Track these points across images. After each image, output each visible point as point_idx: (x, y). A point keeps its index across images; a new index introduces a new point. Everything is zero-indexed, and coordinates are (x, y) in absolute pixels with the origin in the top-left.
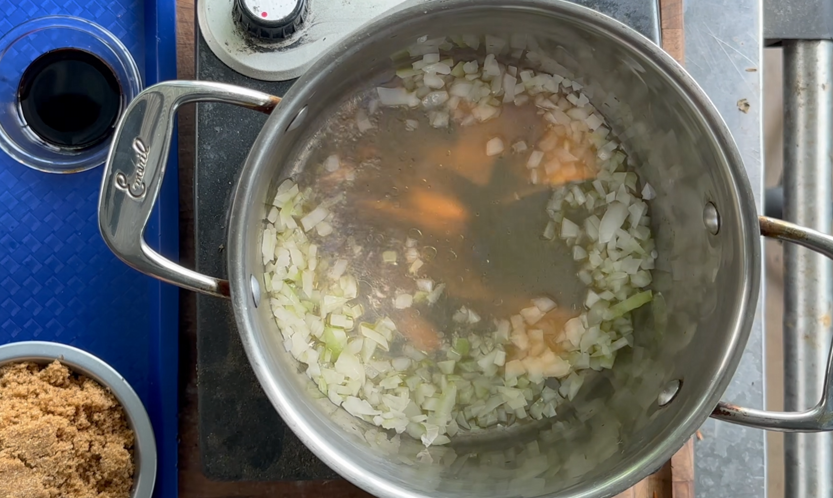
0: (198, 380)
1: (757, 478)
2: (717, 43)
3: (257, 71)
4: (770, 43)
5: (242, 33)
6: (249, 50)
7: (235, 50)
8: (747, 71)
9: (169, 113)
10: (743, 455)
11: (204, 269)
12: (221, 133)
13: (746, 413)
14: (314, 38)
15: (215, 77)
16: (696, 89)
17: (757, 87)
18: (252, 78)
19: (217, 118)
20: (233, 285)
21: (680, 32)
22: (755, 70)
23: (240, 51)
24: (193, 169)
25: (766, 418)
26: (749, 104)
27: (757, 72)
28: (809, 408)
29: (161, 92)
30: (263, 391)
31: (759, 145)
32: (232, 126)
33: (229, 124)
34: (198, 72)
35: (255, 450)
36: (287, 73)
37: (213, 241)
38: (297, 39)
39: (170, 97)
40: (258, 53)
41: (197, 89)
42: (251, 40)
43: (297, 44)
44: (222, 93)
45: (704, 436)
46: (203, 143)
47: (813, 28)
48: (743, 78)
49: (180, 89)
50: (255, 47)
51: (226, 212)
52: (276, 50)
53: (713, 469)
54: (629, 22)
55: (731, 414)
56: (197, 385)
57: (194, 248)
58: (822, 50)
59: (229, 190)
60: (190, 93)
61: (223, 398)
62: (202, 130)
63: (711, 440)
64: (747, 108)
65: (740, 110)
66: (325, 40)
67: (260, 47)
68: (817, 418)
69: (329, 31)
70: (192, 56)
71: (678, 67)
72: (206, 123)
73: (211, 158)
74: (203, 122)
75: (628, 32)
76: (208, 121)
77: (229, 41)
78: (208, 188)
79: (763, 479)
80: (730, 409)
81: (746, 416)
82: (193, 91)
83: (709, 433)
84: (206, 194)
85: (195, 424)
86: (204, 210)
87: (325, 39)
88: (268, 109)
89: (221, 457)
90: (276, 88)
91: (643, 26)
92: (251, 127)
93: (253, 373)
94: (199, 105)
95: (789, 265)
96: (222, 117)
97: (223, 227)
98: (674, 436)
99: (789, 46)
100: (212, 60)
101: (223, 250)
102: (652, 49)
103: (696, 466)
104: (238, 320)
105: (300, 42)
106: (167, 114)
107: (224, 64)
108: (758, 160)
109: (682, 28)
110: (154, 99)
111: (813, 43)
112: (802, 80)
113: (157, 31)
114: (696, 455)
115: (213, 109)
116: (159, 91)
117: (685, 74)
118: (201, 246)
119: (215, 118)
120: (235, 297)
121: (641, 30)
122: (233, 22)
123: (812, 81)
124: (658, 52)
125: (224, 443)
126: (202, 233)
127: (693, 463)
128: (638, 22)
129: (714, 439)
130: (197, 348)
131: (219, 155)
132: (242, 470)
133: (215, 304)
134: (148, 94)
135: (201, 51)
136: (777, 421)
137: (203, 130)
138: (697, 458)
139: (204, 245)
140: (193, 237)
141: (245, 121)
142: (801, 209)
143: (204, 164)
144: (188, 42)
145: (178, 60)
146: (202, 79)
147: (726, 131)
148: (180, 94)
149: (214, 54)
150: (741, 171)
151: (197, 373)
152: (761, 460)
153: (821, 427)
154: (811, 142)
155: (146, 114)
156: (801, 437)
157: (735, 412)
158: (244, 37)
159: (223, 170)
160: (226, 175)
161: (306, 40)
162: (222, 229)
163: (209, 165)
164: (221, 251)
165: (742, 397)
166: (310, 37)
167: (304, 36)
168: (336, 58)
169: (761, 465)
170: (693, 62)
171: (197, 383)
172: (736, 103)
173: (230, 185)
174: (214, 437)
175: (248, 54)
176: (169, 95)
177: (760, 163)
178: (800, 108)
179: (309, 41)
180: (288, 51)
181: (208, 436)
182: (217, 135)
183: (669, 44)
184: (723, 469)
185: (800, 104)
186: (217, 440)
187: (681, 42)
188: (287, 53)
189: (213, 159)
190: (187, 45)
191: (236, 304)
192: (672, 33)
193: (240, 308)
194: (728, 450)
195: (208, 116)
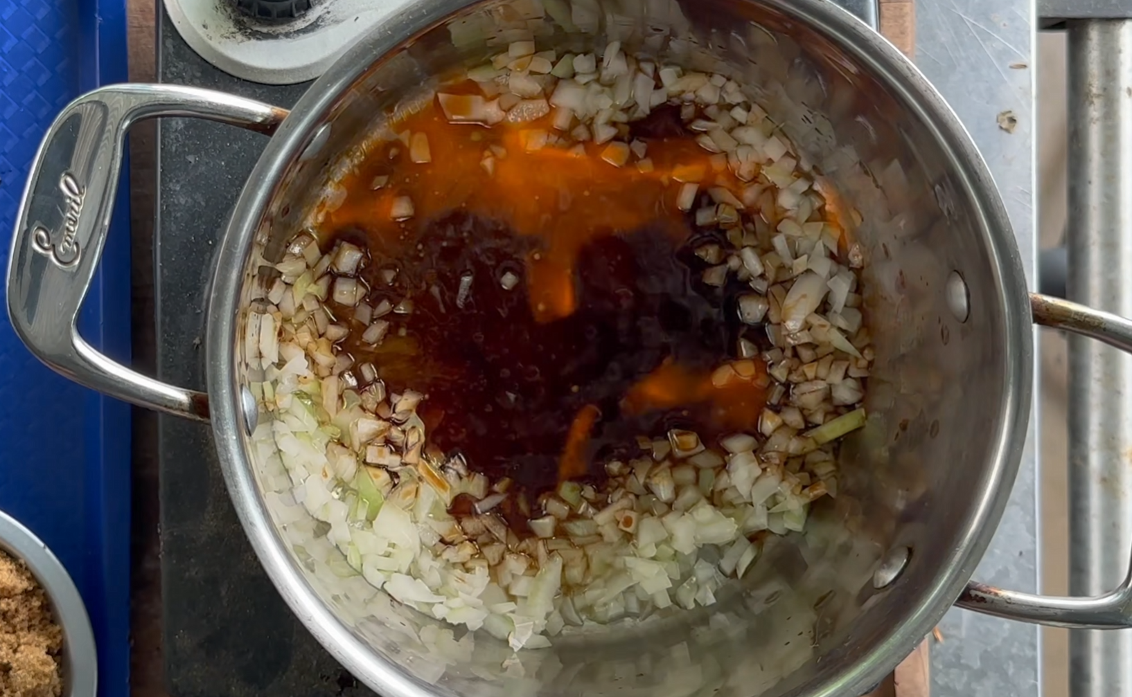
0: (161, 548)
2: (966, 24)
3: (252, 69)
4: (1048, 24)
5: (229, 10)
6: (239, 37)
7: (219, 35)
8: (1011, 67)
9: (116, 134)
10: (1005, 666)
11: (170, 374)
12: (196, 166)
13: (1010, 599)
14: (340, 17)
15: (187, 78)
16: (933, 97)
17: (1027, 92)
18: (244, 80)
19: (191, 142)
20: (214, 400)
21: (908, 7)
22: (1025, 66)
23: (226, 37)
24: (153, 220)
25: (1041, 607)
26: (1015, 118)
27: (1027, 70)
28: (1107, 591)
29: (103, 101)
30: (260, 566)
31: (1031, 183)
32: (213, 153)
33: (209, 150)
34: (160, 70)
35: (250, 655)
36: (299, 71)
37: (183, 333)
38: (314, 19)
39: (117, 109)
40: (253, 41)
41: (159, 96)
42: (243, 20)
43: (314, 27)
44: (197, 102)
45: (945, 637)
46: (168, 180)
47: (1114, 1)
48: (1006, 78)
49: (132, 97)
50: (249, 31)
51: (204, 288)
52: (281, 36)
53: (959, 687)
55: (987, 600)
56: (160, 556)
57: (154, 343)
58: (1128, 34)
59: (208, 253)
60: (149, 104)
61: (200, 576)
62: (166, 160)
63: (956, 643)
64: (1012, 124)
65: (1001, 128)
66: (358, 21)
67: (257, 31)
69: (363, 6)
70: (152, 46)
71: (904, 62)
72: (174, 149)
73: (180, 204)
74: (169, 147)
76: (177, 147)
77: (208, 22)
78: (177, 250)
80: (985, 592)
81: (1010, 603)
82: (153, 100)
83: (953, 632)
84: (173, 259)
85: (157, 616)
86: (169, 284)
87: (357, 18)
88: (268, 127)
89: (196, 666)
90: (282, 95)
92: (243, 156)
93: (246, 537)
94: (162, 121)
95: (1077, 369)
96: (198, 141)
97: (199, 311)
98: (898, 636)
99: (1076, 29)
100: (182, 52)
101: (200, 346)
102: (864, 34)
103: (933, 681)
104: (222, 456)
105: (318, 23)
106: (113, 136)
107: (202, 58)
108: (1028, 205)
109: (912, 2)
110: (92, 112)
111: (1114, 25)
112: (1097, 83)
113: (98, 7)
114: (932, 666)
115: (185, 128)
116: (100, 100)
117: (915, 73)
118: (165, 341)
119: (187, 142)
120: (218, 419)
123: (1111, 84)
124: (875, 38)
125: (201, 645)
126: (167, 320)
127: (928, 677)
129: (960, 640)
130: (160, 498)
131: (192, 198)
132: (228, 687)
133: (185, 429)
134: (84, 105)
135: (165, 37)
136: (1058, 611)
137: (169, 160)
138: (934, 671)
139: (169, 338)
140: (154, 326)
141: (234, 146)
142: (1095, 283)
143: (170, 213)
144: (144, 23)
145: (130, 51)
146: (166, 81)
147: (980, 163)
148: (132, 105)
149: (185, 43)
150: (1002, 222)
151: (160, 537)
152: (1033, 673)
153: (1127, 620)
154: (1111, 175)
155: (80, 135)
156: (1096, 636)
157: (993, 597)
158: (232, 16)
159: (200, 222)
160: (204, 229)
161: (328, 19)
162: (199, 313)
163: (179, 215)
164: (197, 347)
165: (1004, 573)
166: (335, 15)
167: (325, 14)
168: (375, 48)
169: (1032, 681)
170: (928, 54)
171: (159, 553)
172: (995, 117)
173: (210, 245)
174: (186, 636)
175: (238, 43)
176: (115, 106)
177: (1031, 210)
178: (1092, 124)
179: (332, 21)
180: (300, 37)
181: (177, 635)
182: (190, 168)
183: (891, 26)
184: (974, 685)
185: (1092, 119)
186: (189, 641)
187: (910, 23)
188: (297, 42)
189: (184, 206)
190: (145, 29)
191: (219, 430)
192: (895, 8)
193: (225, 437)
194: (981, 658)
195: (177, 138)
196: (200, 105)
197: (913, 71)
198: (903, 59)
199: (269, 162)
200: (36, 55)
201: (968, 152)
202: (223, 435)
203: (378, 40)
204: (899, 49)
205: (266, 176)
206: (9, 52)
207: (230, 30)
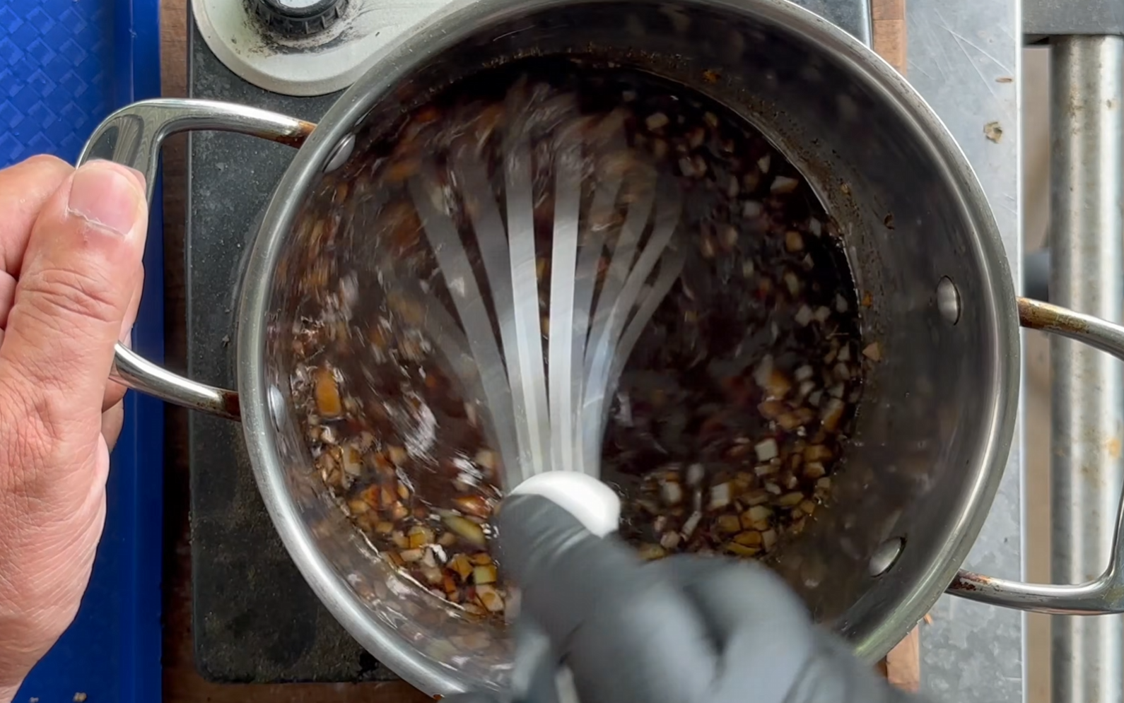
0: (192, 536)
1: (1012, 679)
2: (955, 40)
3: (279, 81)
4: (1032, 40)
5: (257, 25)
6: (266, 50)
7: (247, 50)
8: (998, 81)
9: (151, 146)
10: (990, 647)
11: (200, 371)
12: (227, 171)
13: (998, 586)
14: (362, 32)
15: (217, 90)
16: (925, 112)
17: (1013, 105)
18: (270, 92)
19: (220, 150)
20: (244, 398)
21: (900, 24)
22: (1010, 80)
23: (254, 51)
24: (184, 224)
25: (1028, 594)
26: (1001, 129)
27: (1012, 83)
28: (1089, 578)
29: (139, 114)
30: (285, 552)
31: (1016, 189)
32: (242, 161)
33: (238, 158)
34: (191, 83)
35: (276, 636)
36: (323, 83)
37: (213, 331)
38: (338, 35)
39: (152, 122)
40: (280, 55)
41: (192, 110)
42: (270, 35)
43: (337, 42)
44: (229, 116)
45: (934, 618)
46: (199, 186)
47: (1095, 18)
48: (992, 91)
49: (166, 111)
50: (276, 45)
51: (233, 289)
52: (306, 51)
53: (947, 666)
54: (825, 8)
55: (976, 587)
56: (191, 542)
57: (185, 342)
58: (1108, 49)
59: (237, 256)
60: (182, 117)
61: (228, 561)
62: (197, 167)
63: (944, 625)
64: (999, 135)
65: (988, 138)
66: (379, 35)
67: (283, 46)
68: (1102, 593)
69: (384, 22)
70: (184, 59)
71: (898, 79)
72: (204, 157)
73: (211, 209)
74: (200, 155)
75: (825, 27)
76: (206, 155)
77: (237, 37)
78: (207, 252)
79: (1021, 682)
80: (975, 580)
81: (998, 591)
82: (187, 114)
83: (941, 614)
84: (203, 261)
85: (187, 599)
86: (200, 285)
87: (378, 33)
88: (296, 140)
89: (224, 647)
90: (307, 106)
91: (845, 15)
92: (270, 164)
93: (272, 524)
94: (193, 134)
95: (1058, 366)
96: (227, 149)
97: (228, 311)
98: (892, 622)
99: (1059, 45)
100: (212, 65)
101: (229, 344)
102: (861, 52)
103: (923, 661)
104: (252, 450)
105: (342, 38)
106: (148, 148)
107: (230, 71)
108: (1013, 211)
109: (903, 19)
110: (129, 126)
111: (1095, 40)
112: (1078, 95)
113: (132, 23)
114: (922, 646)
115: (214, 137)
116: (137, 114)
117: (909, 89)
118: (196, 339)
119: (216, 150)
120: (248, 416)
121: (842, 21)
122: (243, 10)
123: (1092, 96)
124: (870, 57)
125: (229, 627)
126: (198, 319)
127: (918, 657)
128: (838, 10)
129: (948, 622)
130: (191, 487)
131: (222, 204)
132: (255, 667)
133: (216, 423)
134: (121, 119)
135: (195, 51)
136: (1044, 598)
137: (199, 167)
138: (924, 651)
139: (200, 336)
140: (185, 323)
141: (262, 154)
142: (1076, 285)
143: (201, 217)
144: (177, 38)
145: (163, 64)
146: (198, 96)
147: (970, 174)
148: (167, 119)
149: (215, 56)
150: (992, 230)
151: (191, 525)
152: (1017, 654)
153: (1109, 607)
154: (1092, 185)
155: (117, 148)
156: (1077, 621)
157: (982, 584)
158: (260, 31)
159: (229, 226)
160: (233, 233)
161: (350, 34)
162: (227, 313)
163: (209, 219)
164: (227, 344)
165: (990, 559)
166: (357, 31)
167: (347, 29)
168: (397, 65)
169: (1017, 661)
170: (919, 68)
171: (190, 540)
172: (982, 129)
173: (238, 248)
174: (215, 618)
175: (266, 57)
176: (151, 119)
177: (1016, 216)
178: (1074, 135)
179: (355, 36)
180: (324, 52)
181: (206, 617)
182: (220, 174)
183: (884, 42)
184: (962, 665)
185: (1074, 129)
186: (218, 622)
187: (901, 39)
188: (323, 55)
189: (215, 210)
190: (176, 43)
191: (248, 426)
192: (888, 25)
193: (254, 432)
194: (968, 638)
195: (207, 147)
196: (231, 118)
197: (907, 87)
198: (897, 76)
199: (297, 173)
200: (73, 67)
201: (959, 163)
202: (253, 431)
203: (400, 57)
204: (891, 64)
205: (293, 186)
206: (47, 65)
207: (258, 44)
